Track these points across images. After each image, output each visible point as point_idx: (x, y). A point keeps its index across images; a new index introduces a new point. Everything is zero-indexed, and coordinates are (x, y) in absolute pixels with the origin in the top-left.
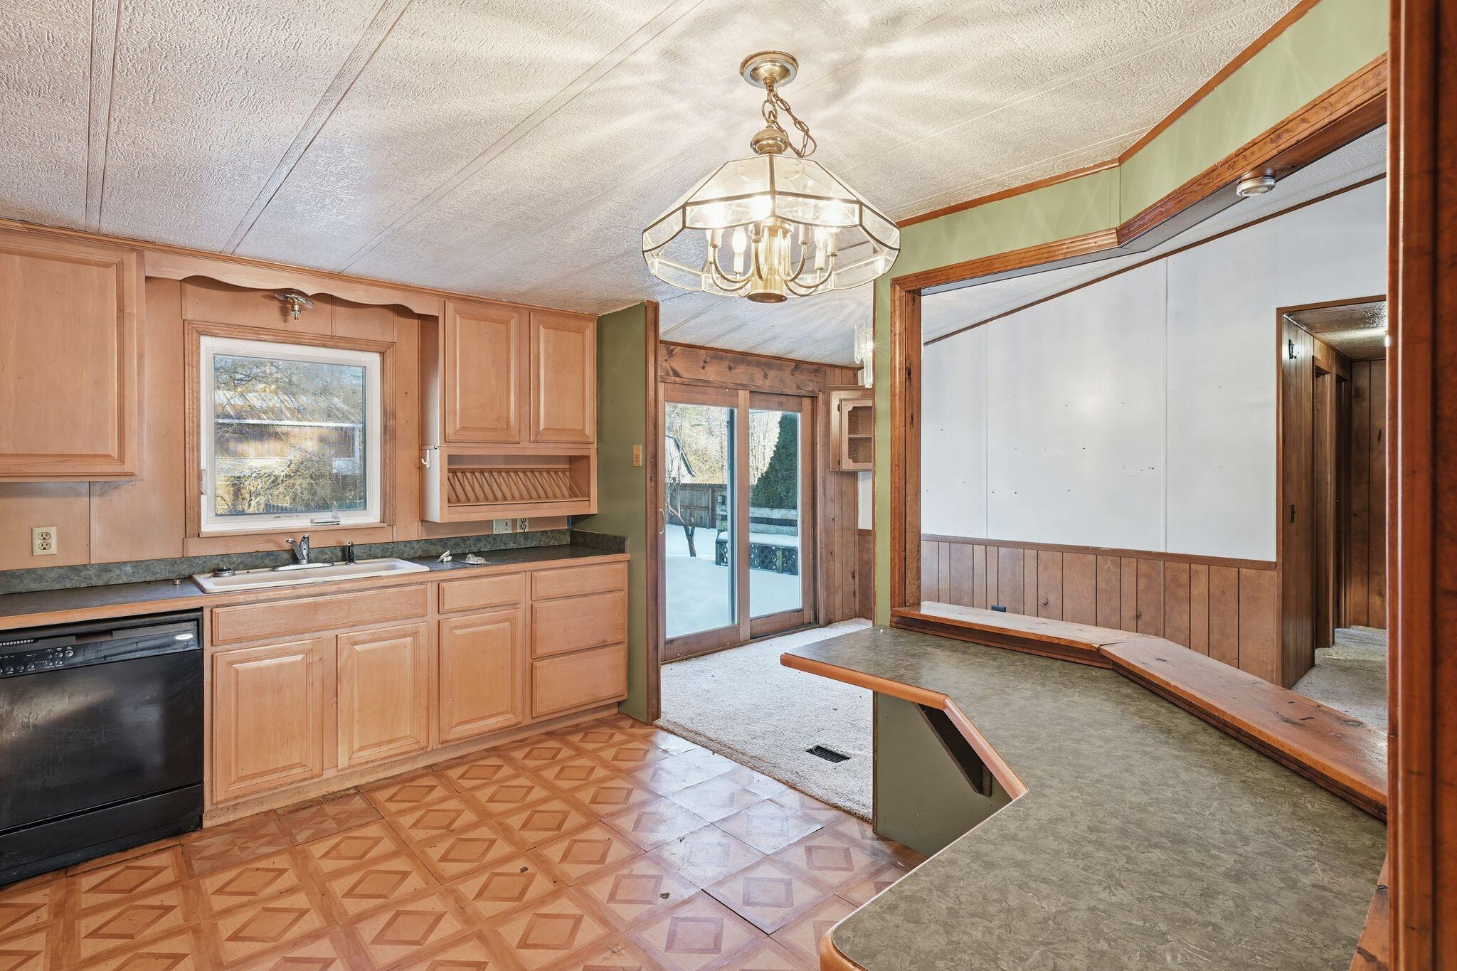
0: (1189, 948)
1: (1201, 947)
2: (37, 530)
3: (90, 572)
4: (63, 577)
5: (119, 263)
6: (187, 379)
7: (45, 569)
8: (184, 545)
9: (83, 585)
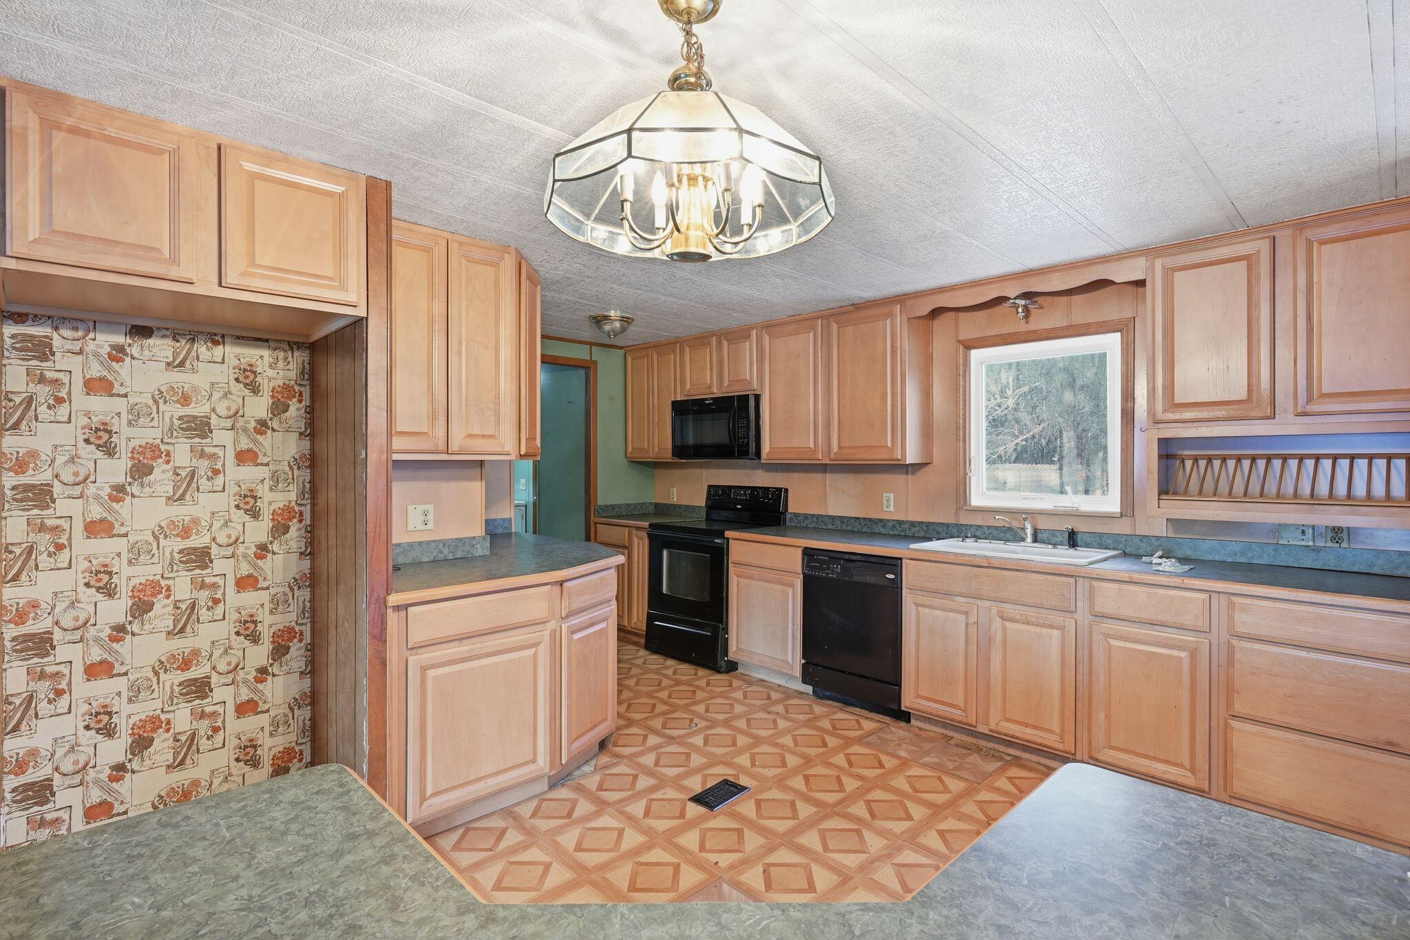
0: (127, 918)
1: (118, 928)
2: (885, 495)
3: (906, 526)
4: (894, 527)
5: (891, 315)
6: (957, 386)
7: (886, 520)
8: (957, 514)
9: (903, 534)
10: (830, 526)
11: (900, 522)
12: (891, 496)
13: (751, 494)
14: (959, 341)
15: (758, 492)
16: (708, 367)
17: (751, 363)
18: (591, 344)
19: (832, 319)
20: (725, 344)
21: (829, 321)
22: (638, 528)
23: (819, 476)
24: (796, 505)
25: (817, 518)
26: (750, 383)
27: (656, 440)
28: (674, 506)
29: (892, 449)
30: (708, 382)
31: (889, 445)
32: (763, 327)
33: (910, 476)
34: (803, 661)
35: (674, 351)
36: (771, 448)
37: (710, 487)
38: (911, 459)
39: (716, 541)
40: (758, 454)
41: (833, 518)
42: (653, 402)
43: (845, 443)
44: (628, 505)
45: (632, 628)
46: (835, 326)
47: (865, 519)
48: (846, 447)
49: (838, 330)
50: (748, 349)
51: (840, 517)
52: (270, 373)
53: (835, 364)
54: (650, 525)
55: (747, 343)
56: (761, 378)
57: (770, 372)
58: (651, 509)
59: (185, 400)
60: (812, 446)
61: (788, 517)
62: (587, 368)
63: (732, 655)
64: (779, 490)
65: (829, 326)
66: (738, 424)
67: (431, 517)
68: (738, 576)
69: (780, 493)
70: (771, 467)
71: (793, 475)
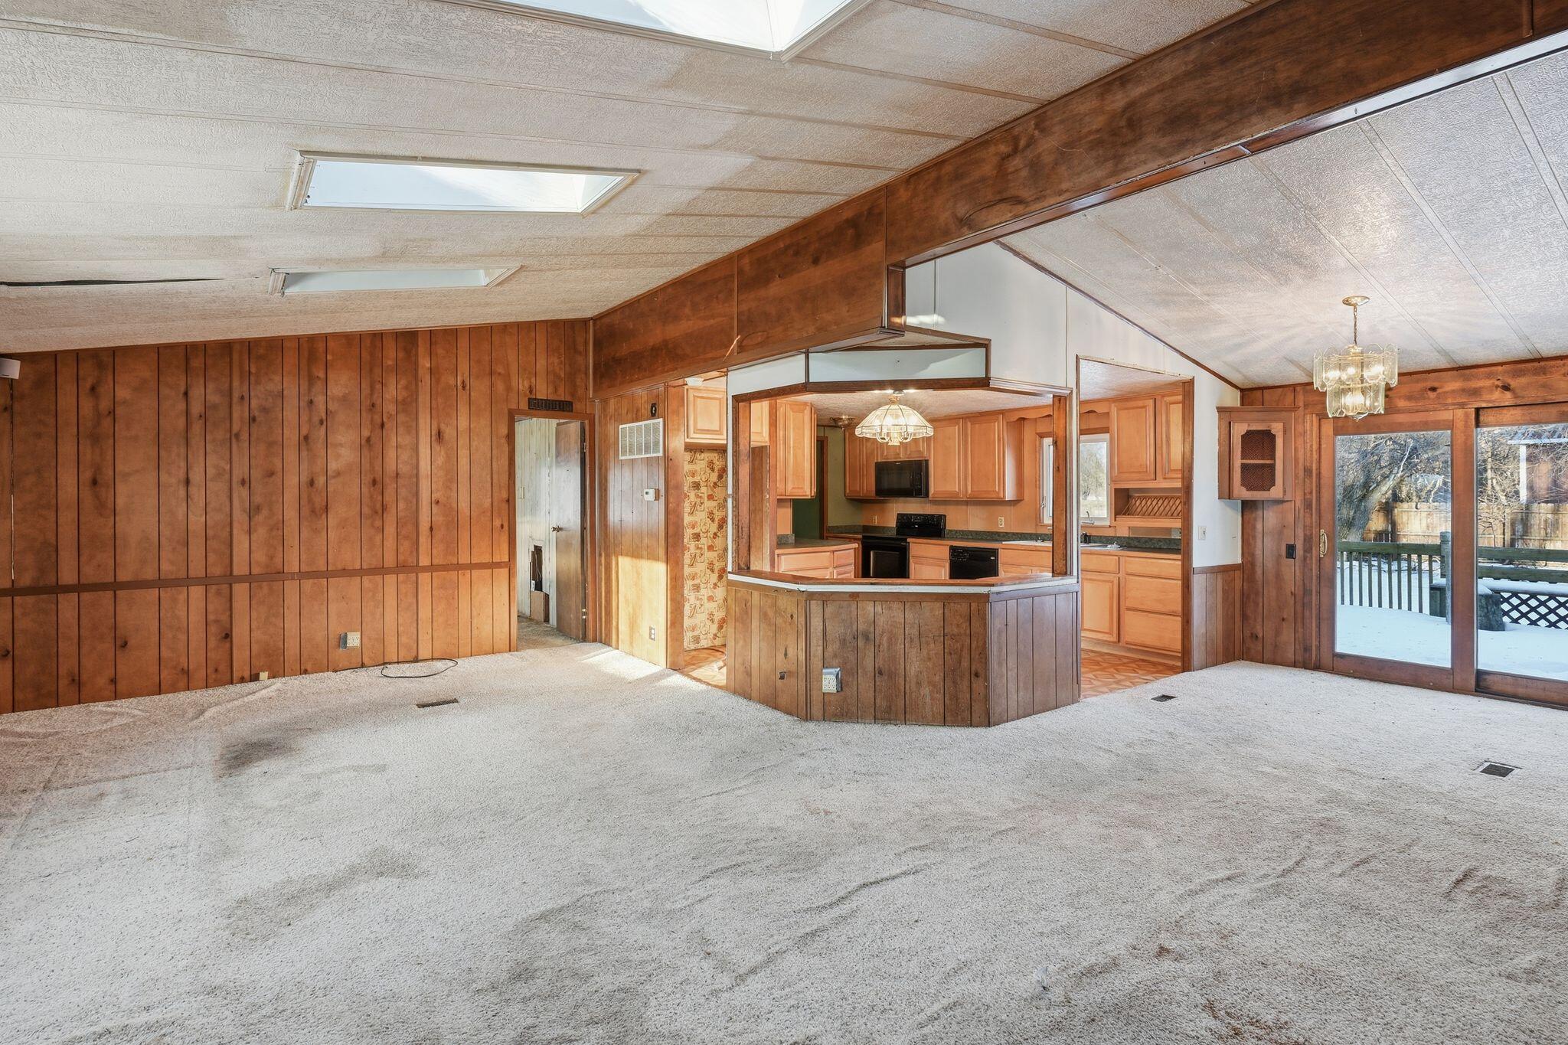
2: (999, 518)
3: (1010, 536)
4: (1004, 536)
5: (997, 420)
6: (1036, 457)
7: (1000, 532)
8: (1036, 528)
9: (1000, 537)
11: (1007, 534)
12: (1003, 518)
13: (923, 518)
14: (1037, 434)
15: (928, 517)
18: (825, 426)
22: (854, 539)
23: (964, 507)
24: (951, 525)
25: (963, 530)
26: (922, 455)
27: (865, 485)
28: (876, 527)
29: (999, 492)
30: (898, 451)
31: (997, 490)
33: (1008, 507)
36: (935, 490)
37: (898, 514)
38: (1009, 497)
39: (902, 544)
40: (927, 495)
41: (971, 532)
42: (863, 462)
44: (847, 526)
46: (968, 422)
47: (988, 532)
48: (975, 490)
51: (975, 531)
52: (718, 463)
53: (969, 443)
54: (862, 537)
56: (929, 453)
57: (934, 447)
58: (863, 528)
59: (693, 475)
60: (957, 490)
61: (946, 530)
64: (941, 516)
65: (966, 422)
66: (915, 477)
68: (915, 563)
69: (941, 518)
70: (935, 502)
71: (948, 507)
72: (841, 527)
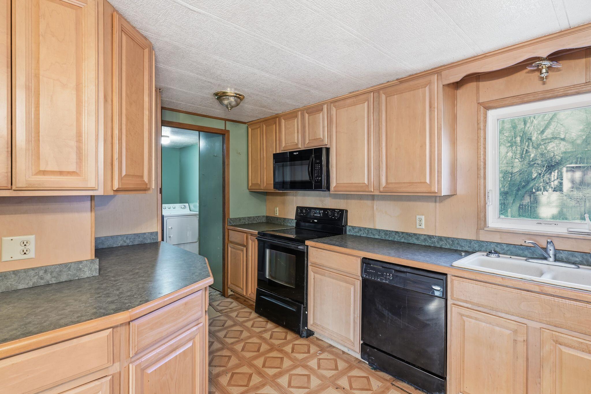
2: (418, 217)
3: (435, 240)
4: (425, 240)
5: (430, 83)
7: (420, 235)
8: (477, 233)
9: (432, 245)
10: (377, 237)
11: (430, 237)
12: (423, 217)
13: (324, 213)
14: (479, 104)
15: (328, 212)
16: (296, 131)
17: (323, 127)
18: (226, 120)
19: (381, 92)
20: (307, 115)
21: (379, 93)
22: (252, 235)
23: (369, 202)
25: (368, 231)
26: (323, 140)
27: (265, 179)
28: (277, 218)
29: (430, 185)
30: (296, 141)
31: (428, 181)
32: (331, 103)
33: (438, 204)
34: (361, 342)
35: (275, 123)
36: (337, 184)
37: (298, 207)
38: (445, 192)
39: (299, 247)
40: (328, 188)
41: (379, 231)
42: (263, 155)
43: (392, 180)
44: (250, 218)
45: (248, 297)
46: (383, 97)
47: (403, 233)
48: (392, 183)
49: (386, 99)
50: (322, 118)
51: (384, 231)
53: (384, 124)
54: (259, 233)
55: (321, 114)
56: (330, 136)
57: (336, 132)
58: (264, 220)
60: (366, 182)
61: (348, 228)
62: (223, 135)
63: (310, 327)
64: (342, 211)
65: (379, 97)
66: (315, 167)
67: (32, 247)
68: (314, 273)
69: (342, 213)
70: (336, 196)
71: (349, 201)
72: (244, 218)
